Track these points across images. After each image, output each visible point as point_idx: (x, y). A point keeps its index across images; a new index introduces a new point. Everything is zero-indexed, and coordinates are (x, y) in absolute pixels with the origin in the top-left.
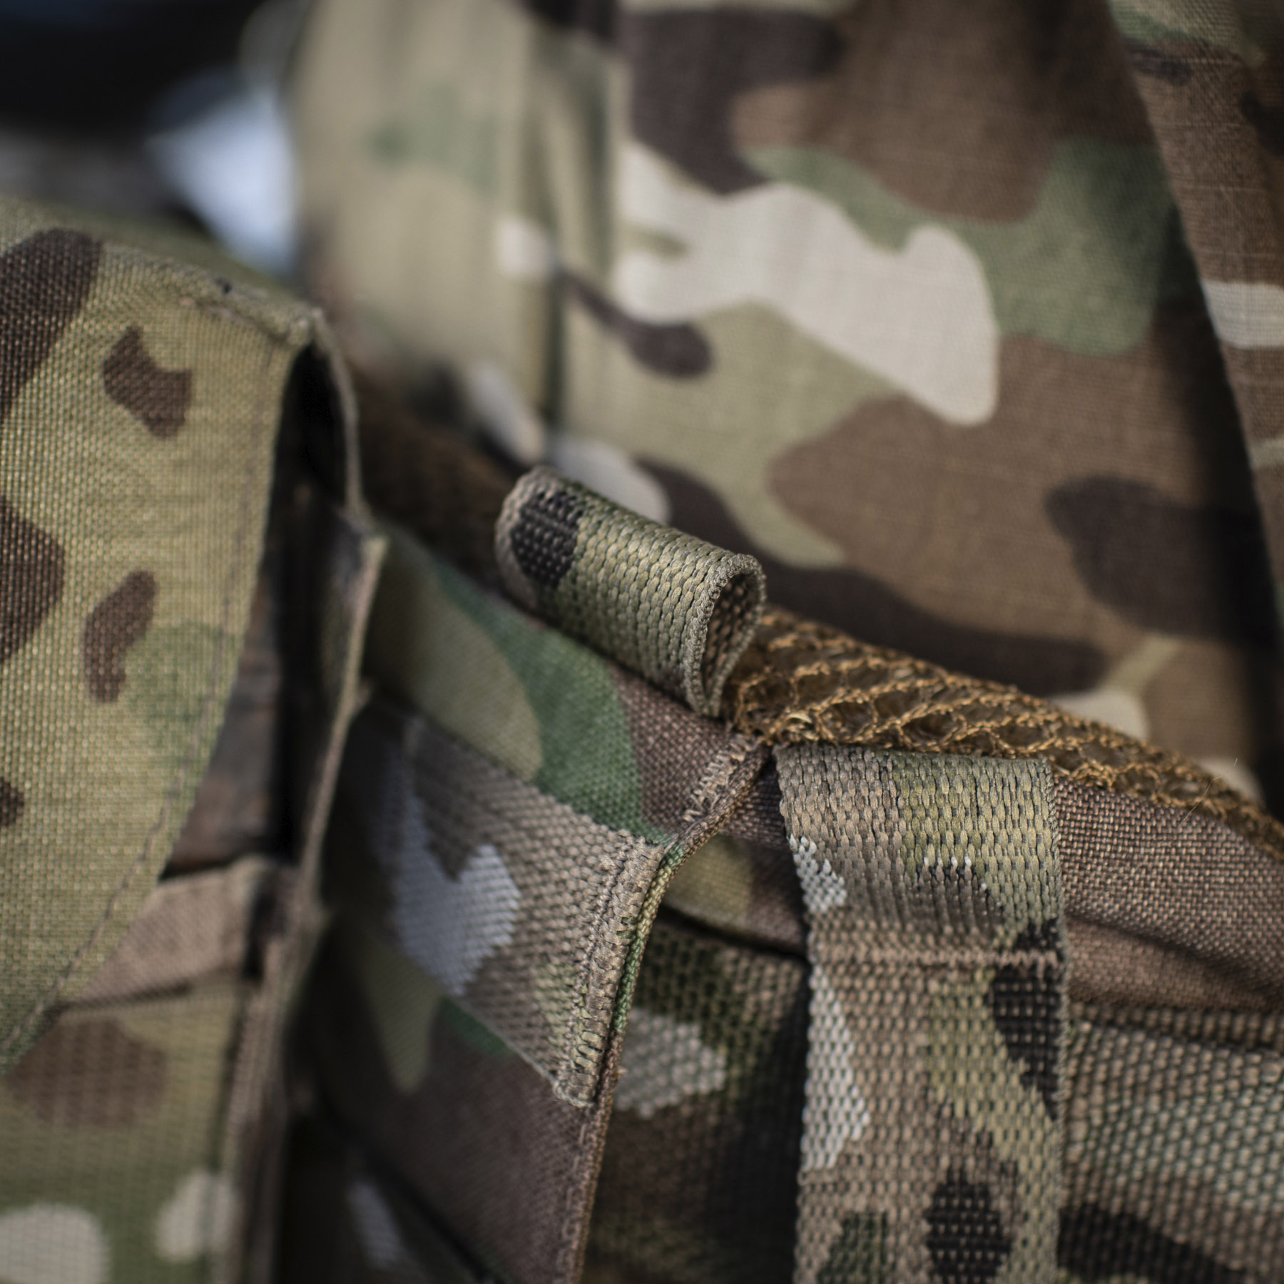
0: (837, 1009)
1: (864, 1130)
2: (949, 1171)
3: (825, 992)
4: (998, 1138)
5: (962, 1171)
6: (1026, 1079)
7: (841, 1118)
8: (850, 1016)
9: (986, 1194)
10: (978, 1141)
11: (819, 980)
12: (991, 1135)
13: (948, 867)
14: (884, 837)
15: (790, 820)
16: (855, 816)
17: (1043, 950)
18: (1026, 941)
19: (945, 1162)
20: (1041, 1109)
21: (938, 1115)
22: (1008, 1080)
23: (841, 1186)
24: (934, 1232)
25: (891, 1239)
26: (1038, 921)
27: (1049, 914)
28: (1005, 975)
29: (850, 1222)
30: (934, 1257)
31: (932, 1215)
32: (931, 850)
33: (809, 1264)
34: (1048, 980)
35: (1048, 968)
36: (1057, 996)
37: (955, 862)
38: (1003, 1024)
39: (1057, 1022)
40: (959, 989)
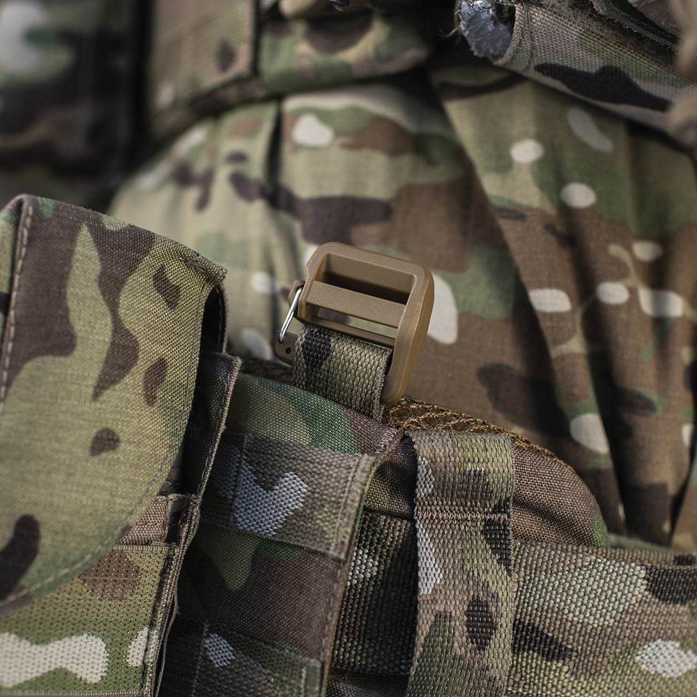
0: (427, 535)
1: (441, 581)
2: (473, 597)
3: (422, 530)
4: (491, 584)
5: (478, 596)
6: (499, 561)
7: (432, 576)
8: (432, 538)
9: (487, 606)
10: (483, 585)
11: (419, 525)
12: (488, 583)
13: (475, 471)
14: (453, 459)
15: (419, 451)
16: (443, 451)
17: (502, 513)
18: (497, 510)
19: (472, 593)
20: (505, 573)
21: (468, 575)
22: (493, 562)
23: (434, 601)
24: (468, 620)
25: (453, 623)
26: (504, 498)
27: (508, 495)
28: (489, 523)
29: (438, 615)
30: (468, 631)
31: (468, 614)
32: (470, 464)
33: (422, 634)
34: (505, 525)
35: (505, 520)
36: (508, 531)
37: (478, 469)
38: (489, 541)
39: (509, 540)
40: (472, 528)
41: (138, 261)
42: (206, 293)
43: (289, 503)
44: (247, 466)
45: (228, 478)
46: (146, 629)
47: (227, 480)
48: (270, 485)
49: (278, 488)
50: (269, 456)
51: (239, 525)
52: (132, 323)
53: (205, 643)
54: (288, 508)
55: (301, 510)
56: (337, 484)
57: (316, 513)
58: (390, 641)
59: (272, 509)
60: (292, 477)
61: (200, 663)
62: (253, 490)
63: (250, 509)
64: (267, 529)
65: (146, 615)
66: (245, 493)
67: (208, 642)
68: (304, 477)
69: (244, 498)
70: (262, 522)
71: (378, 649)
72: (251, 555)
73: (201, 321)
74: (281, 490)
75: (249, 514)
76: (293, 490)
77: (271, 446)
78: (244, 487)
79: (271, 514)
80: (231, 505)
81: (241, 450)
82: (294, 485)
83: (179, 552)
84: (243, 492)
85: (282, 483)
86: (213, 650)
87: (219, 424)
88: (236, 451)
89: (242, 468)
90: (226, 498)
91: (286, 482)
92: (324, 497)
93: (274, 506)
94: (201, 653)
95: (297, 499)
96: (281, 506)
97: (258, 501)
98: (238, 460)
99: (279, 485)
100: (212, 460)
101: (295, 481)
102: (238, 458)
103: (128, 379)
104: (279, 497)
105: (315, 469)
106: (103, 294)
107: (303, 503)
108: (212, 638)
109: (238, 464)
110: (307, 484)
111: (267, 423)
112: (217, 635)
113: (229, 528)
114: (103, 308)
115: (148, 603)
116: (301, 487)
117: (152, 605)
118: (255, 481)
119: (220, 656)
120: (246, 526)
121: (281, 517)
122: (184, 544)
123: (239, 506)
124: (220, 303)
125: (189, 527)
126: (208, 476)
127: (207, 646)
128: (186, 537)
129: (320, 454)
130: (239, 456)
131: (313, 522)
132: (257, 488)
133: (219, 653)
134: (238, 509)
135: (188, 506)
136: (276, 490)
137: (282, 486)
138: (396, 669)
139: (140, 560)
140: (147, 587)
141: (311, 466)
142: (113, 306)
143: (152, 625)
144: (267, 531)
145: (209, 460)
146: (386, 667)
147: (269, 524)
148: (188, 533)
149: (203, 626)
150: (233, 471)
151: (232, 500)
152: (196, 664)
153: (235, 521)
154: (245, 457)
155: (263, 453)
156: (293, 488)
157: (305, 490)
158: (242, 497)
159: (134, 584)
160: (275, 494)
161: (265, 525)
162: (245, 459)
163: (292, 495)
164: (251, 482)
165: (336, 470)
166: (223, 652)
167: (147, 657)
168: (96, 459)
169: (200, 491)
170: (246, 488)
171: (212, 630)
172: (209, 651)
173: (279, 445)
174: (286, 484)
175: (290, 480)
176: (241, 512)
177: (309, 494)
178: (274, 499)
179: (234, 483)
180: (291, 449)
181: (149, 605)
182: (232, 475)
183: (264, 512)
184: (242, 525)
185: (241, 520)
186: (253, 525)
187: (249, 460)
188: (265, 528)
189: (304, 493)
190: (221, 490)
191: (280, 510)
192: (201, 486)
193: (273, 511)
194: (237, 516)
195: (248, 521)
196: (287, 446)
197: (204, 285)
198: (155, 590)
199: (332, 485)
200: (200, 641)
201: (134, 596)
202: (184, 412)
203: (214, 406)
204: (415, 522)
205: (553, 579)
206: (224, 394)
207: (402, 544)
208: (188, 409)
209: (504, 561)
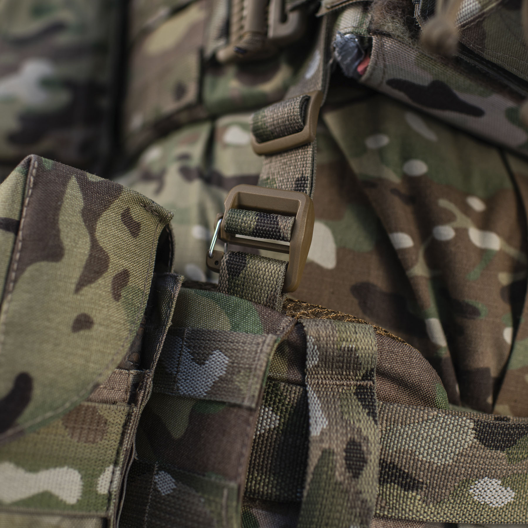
0: (315, 395)
1: (327, 426)
2: (350, 438)
3: (311, 392)
4: (363, 430)
5: (354, 439)
6: (368, 414)
7: (320, 423)
8: (318, 397)
9: (360, 446)
10: (358, 431)
11: (309, 388)
12: (361, 429)
13: (348, 348)
14: (332, 339)
15: (307, 332)
16: (325, 332)
17: (368, 380)
18: (365, 377)
19: (349, 436)
20: (373, 422)
21: (346, 423)
22: (363, 415)
23: (321, 441)
24: (347, 456)
25: (335, 457)
26: (369, 369)
27: (373, 366)
28: (360, 387)
29: (324, 451)
30: (346, 463)
31: (346, 451)
32: (344, 343)
33: (312, 465)
34: (371, 389)
35: (371, 385)
36: (374, 393)
37: (350, 346)
38: (360, 400)
39: (375, 399)
40: (347, 391)
41: (111, 202)
42: (159, 230)
43: (216, 372)
44: (186, 350)
45: (173, 359)
46: (111, 467)
47: (172, 361)
48: (203, 361)
49: (208, 362)
50: (202, 341)
51: (180, 391)
52: (105, 243)
53: (155, 479)
54: (215, 375)
55: (224, 376)
56: (249, 355)
57: (235, 377)
58: (289, 475)
59: (204, 377)
60: (218, 354)
61: (151, 494)
62: (191, 366)
63: (188, 379)
64: (200, 392)
65: (112, 456)
66: (185, 368)
67: (157, 477)
68: (226, 353)
69: (184, 372)
70: (196, 387)
71: (280, 481)
72: (189, 413)
73: (156, 249)
74: (210, 364)
75: (187, 383)
76: (218, 363)
77: (203, 334)
78: (184, 365)
79: (203, 381)
80: (175, 378)
81: (183, 339)
82: (219, 359)
83: (137, 411)
84: (183, 368)
85: (211, 359)
86: (161, 483)
87: (168, 320)
88: (179, 340)
89: (183, 351)
90: (171, 374)
91: (214, 357)
92: (241, 365)
93: (205, 376)
94: (152, 486)
95: (222, 369)
96: (210, 375)
97: (194, 373)
98: (181, 346)
99: (209, 360)
100: (162, 345)
101: (220, 356)
102: (180, 345)
103: (100, 281)
104: (209, 369)
105: (234, 347)
106: (85, 221)
107: (226, 371)
108: (160, 475)
109: (180, 349)
110: (229, 357)
111: (201, 319)
112: (163, 472)
113: (174, 394)
114: (84, 231)
115: (114, 447)
116: (224, 360)
117: (116, 449)
118: (192, 359)
119: (165, 487)
120: (185, 392)
121: (210, 383)
122: (141, 404)
123: (181, 378)
124: (170, 239)
125: (144, 393)
126: (158, 356)
127: (156, 481)
128: (142, 400)
129: (238, 336)
130: (181, 343)
131: (233, 384)
132: (193, 364)
133: (165, 485)
134: (180, 380)
135: (144, 377)
136: (207, 364)
137: (211, 360)
138: (294, 496)
139: (108, 414)
140: (113, 435)
141: (232, 345)
142: (92, 230)
143: (116, 464)
144: (200, 394)
145: (160, 346)
146: (286, 495)
147: (202, 388)
148: (143, 397)
149: (154, 466)
150: (177, 354)
151: (176, 374)
152: (148, 495)
153: (178, 389)
154: (185, 344)
155: (198, 339)
156: (218, 361)
157: (227, 362)
158: (183, 371)
159: (104, 432)
160: (206, 367)
161: (199, 390)
162: (185, 345)
163: (218, 366)
164: (189, 360)
165: (249, 346)
166: (168, 484)
167: (112, 487)
168: (75, 335)
169: (152, 367)
170: (186, 365)
171: (160, 469)
172: (158, 484)
173: (209, 333)
174: (214, 359)
175: (217, 356)
176: (182, 382)
177: (230, 364)
178: (205, 371)
179: (177, 363)
180: (217, 335)
181: (114, 449)
182: (176, 357)
183: (198, 380)
184: (182, 391)
185: (181, 388)
186: (190, 391)
187: (188, 345)
188: (198, 391)
189: (226, 364)
190: (168, 368)
191: (209, 378)
192: (154, 363)
193: (204, 379)
194: (179, 385)
195: (186, 388)
196: (215, 333)
197: (158, 224)
198: (119, 437)
199: (246, 356)
200: (152, 478)
201: (103, 441)
202: (141, 308)
203: (164, 308)
204: (306, 386)
205: (407, 429)
206: (171, 300)
207: (296, 403)
208: (144, 306)
209: (372, 413)
